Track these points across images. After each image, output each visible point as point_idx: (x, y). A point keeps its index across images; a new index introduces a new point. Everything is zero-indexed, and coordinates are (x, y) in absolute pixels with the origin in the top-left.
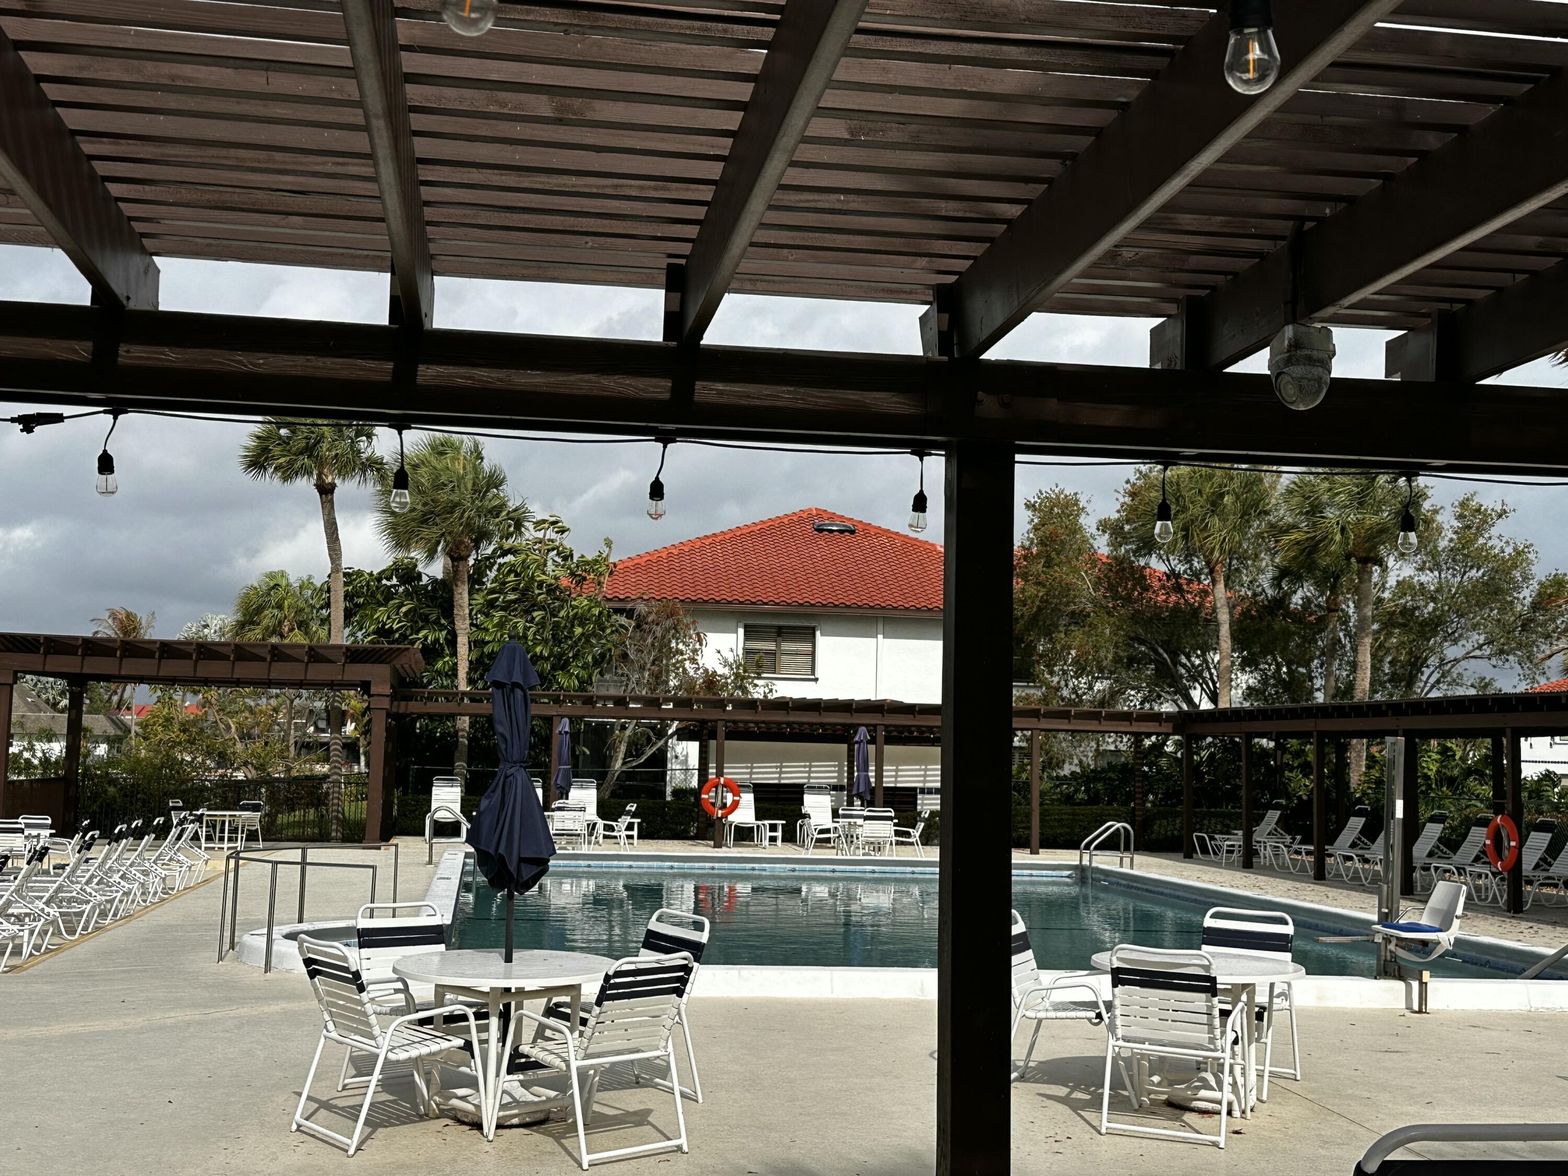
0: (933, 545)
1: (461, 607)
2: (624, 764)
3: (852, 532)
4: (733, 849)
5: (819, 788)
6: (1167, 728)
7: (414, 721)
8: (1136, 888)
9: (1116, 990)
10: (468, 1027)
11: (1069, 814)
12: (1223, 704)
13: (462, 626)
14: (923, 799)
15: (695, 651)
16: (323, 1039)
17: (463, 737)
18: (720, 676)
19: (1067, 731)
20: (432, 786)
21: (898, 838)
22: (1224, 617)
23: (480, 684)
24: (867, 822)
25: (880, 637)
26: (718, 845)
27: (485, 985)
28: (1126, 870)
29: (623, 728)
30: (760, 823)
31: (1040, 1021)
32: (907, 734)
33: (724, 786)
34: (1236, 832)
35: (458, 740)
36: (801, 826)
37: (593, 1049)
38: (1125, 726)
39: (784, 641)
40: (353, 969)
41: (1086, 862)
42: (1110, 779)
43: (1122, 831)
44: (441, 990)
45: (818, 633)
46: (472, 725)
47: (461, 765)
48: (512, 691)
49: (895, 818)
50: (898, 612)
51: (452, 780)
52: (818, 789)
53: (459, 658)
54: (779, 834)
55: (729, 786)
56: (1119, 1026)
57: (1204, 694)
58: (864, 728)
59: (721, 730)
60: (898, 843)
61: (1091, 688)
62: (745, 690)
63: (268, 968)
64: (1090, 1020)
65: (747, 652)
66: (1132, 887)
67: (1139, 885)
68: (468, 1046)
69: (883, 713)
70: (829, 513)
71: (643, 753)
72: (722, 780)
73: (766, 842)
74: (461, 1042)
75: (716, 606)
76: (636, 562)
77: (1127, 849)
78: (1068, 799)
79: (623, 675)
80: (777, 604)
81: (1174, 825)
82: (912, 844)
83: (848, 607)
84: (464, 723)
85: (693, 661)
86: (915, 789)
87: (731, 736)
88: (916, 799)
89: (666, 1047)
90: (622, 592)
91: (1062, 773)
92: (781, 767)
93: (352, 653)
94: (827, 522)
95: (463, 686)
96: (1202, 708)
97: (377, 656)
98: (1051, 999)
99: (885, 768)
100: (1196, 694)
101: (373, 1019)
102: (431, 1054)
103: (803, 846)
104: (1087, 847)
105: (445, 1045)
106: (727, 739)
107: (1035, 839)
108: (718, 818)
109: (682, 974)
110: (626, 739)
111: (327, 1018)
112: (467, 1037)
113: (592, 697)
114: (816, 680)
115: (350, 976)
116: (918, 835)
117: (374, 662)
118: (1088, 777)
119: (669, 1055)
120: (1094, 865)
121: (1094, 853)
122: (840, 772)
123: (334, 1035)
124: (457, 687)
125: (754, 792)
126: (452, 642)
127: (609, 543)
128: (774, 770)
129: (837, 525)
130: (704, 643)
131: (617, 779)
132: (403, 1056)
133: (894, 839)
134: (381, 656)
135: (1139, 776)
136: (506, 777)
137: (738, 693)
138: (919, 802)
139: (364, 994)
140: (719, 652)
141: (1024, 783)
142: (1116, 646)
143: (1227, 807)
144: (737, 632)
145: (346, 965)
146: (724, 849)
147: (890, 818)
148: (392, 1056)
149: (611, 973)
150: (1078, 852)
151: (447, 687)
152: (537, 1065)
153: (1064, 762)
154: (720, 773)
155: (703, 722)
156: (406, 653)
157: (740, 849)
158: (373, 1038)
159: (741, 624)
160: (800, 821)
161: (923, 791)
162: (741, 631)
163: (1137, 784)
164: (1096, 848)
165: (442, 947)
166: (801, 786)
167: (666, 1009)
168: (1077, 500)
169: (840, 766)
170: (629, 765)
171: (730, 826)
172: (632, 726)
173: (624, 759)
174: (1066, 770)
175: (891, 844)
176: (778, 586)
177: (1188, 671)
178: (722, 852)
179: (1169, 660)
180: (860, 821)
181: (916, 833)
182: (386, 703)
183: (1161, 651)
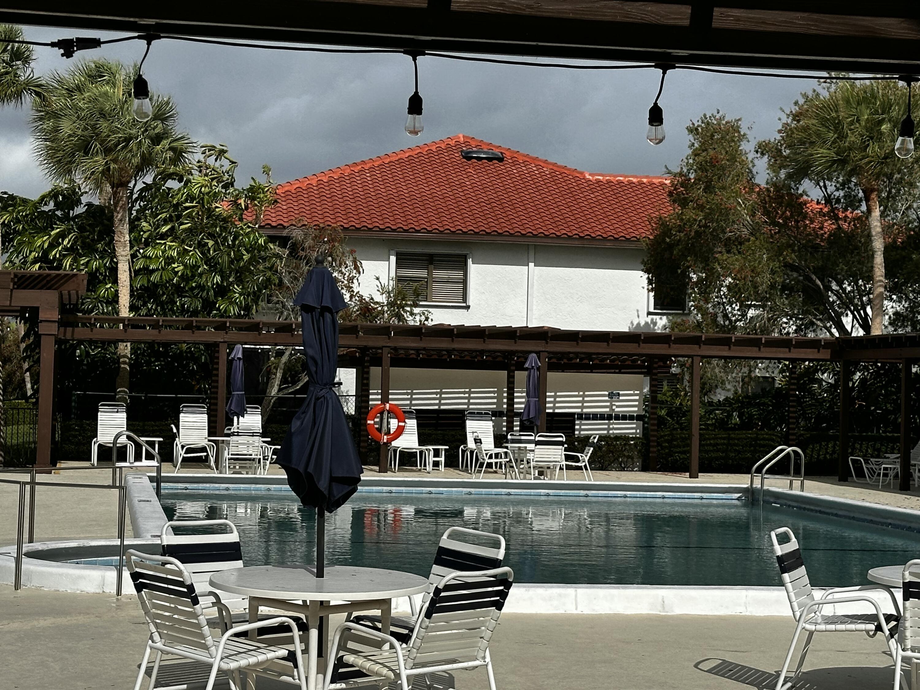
0: (582, 173)
1: (121, 233)
2: (280, 390)
3: (501, 160)
4: (398, 474)
5: (478, 413)
6: (825, 354)
7: (74, 348)
8: (809, 510)
9: (907, 603)
10: (292, 638)
11: (724, 439)
12: (876, 331)
13: (123, 253)
14: (580, 425)
15: (351, 280)
16: (148, 650)
17: (125, 363)
18: (377, 303)
19: (720, 358)
20: (98, 411)
21: (567, 463)
22: (878, 244)
23: (143, 312)
24: (538, 447)
25: (531, 265)
26: (383, 470)
27: (298, 597)
28: (796, 492)
29: (280, 354)
30: (424, 448)
31: (811, 633)
32: (565, 361)
33: (389, 412)
34: (887, 455)
35: (119, 367)
36: (463, 452)
37: (422, 657)
38: (784, 353)
39: (435, 269)
40: (188, 583)
41: (757, 484)
42: (764, 404)
43: (792, 455)
44: (255, 602)
45: (470, 261)
46: (134, 351)
47: (122, 391)
48: (322, 314)
49: (565, 443)
50: (549, 241)
51: (118, 405)
52: (479, 415)
53: (120, 285)
54: (442, 459)
55: (394, 413)
56: (909, 637)
57: (855, 322)
58: (534, 355)
59: (387, 357)
60: (569, 468)
61: (744, 315)
62: (400, 317)
63: (17, 586)
64: (867, 632)
65: (399, 279)
66: (805, 509)
67: (812, 507)
68: (292, 657)
69: (546, 340)
70: (477, 141)
71: (299, 380)
72: (388, 406)
73: (429, 468)
74: (283, 653)
75: (369, 234)
76: (286, 189)
77: (797, 473)
78: (722, 424)
79: (277, 302)
80: (429, 232)
81: (826, 449)
82: (580, 468)
83: (500, 234)
84: (125, 349)
85: (349, 289)
86: (573, 414)
87: (397, 362)
88: (574, 425)
89: (484, 658)
90: (274, 219)
91: (715, 400)
92: (441, 393)
93: (19, 279)
94: (474, 149)
95: (125, 312)
96: (854, 334)
97: (45, 281)
98: (822, 613)
99: (548, 394)
100: (847, 321)
101: (206, 629)
102: (258, 664)
103: (466, 471)
104: (759, 470)
105: (271, 655)
106: (392, 366)
107: (695, 464)
108: (384, 443)
109: (502, 588)
110: (282, 366)
111: (153, 629)
112: (291, 647)
113: (258, 324)
114: (468, 307)
115: (185, 590)
116: (587, 459)
117: (41, 288)
118: (742, 403)
119: (487, 665)
120: (765, 488)
121: (766, 476)
122: (499, 398)
123: (159, 645)
124: (118, 314)
125: (417, 418)
126: (114, 270)
127: (266, 171)
128: (434, 396)
129: (485, 153)
130: (361, 270)
131: (273, 407)
132: (233, 665)
133: (564, 463)
134: (48, 282)
135: (793, 401)
136: (317, 399)
137: (394, 321)
138: (577, 427)
139: (197, 607)
140: (378, 279)
141: (677, 408)
142: (773, 272)
143: (878, 431)
144: (388, 260)
145: (182, 579)
146: (389, 473)
147: (561, 443)
148: (224, 666)
149: (441, 587)
150: (750, 475)
151: (108, 313)
152: (360, 674)
153: (716, 386)
154: (385, 399)
155: (364, 350)
156: (74, 279)
157: (406, 474)
158: (206, 647)
159: (393, 252)
160: (462, 447)
161: (581, 416)
162: (393, 259)
163: (791, 409)
164: (769, 472)
165: (239, 564)
166: (462, 411)
167: (486, 621)
168: (738, 127)
169: (500, 392)
170: (286, 391)
171: (395, 451)
172: (287, 353)
173: (280, 386)
174: (720, 396)
175: (561, 469)
176: (429, 214)
177: (839, 298)
178: (388, 477)
179: (822, 287)
180: (531, 446)
181: (585, 457)
182: (54, 329)
183: (814, 277)
